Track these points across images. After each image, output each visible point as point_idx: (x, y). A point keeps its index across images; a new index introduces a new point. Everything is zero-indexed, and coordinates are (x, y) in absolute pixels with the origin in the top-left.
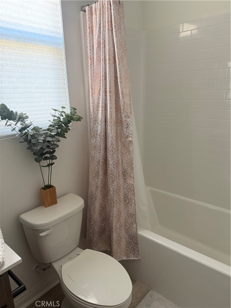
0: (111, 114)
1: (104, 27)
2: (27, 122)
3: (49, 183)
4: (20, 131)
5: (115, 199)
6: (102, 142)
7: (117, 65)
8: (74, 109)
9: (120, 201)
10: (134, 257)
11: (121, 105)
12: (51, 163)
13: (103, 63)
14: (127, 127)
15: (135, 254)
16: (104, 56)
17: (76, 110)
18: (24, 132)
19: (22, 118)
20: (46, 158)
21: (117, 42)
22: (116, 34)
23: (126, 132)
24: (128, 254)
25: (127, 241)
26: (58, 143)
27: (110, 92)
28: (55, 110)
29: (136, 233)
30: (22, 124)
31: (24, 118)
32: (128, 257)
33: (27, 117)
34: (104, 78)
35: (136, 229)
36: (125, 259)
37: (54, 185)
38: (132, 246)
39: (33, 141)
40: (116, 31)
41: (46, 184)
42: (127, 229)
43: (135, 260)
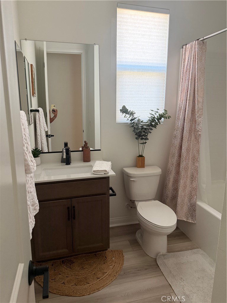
0: (188, 115)
1: (191, 59)
2: (135, 116)
3: (142, 154)
4: (130, 121)
5: (183, 174)
6: (180, 133)
7: (196, 82)
8: (166, 111)
9: (187, 177)
10: (191, 221)
11: (196, 109)
12: (145, 142)
13: (187, 82)
14: (198, 124)
15: (193, 218)
16: (188, 77)
17: (167, 111)
18: (132, 122)
19: (132, 114)
20: (142, 139)
21: (197, 68)
22: (197, 63)
23: (198, 128)
24: (188, 217)
25: (188, 208)
26: (151, 131)
27: (189, 100)
28: (152, 111)
29: (195, 203)
30: (132, 117)
31: (133, 114)
32: (187, 219)
33: (135, 113)
34: (187, 91)
35: (196, 200)
36: (185, 220)
37: (145, 156)
38: (191, 212)
39: (136, 127)
40: (197, 61)
41: (140, 154)
42: (190, 199)
43: (192, 223)
